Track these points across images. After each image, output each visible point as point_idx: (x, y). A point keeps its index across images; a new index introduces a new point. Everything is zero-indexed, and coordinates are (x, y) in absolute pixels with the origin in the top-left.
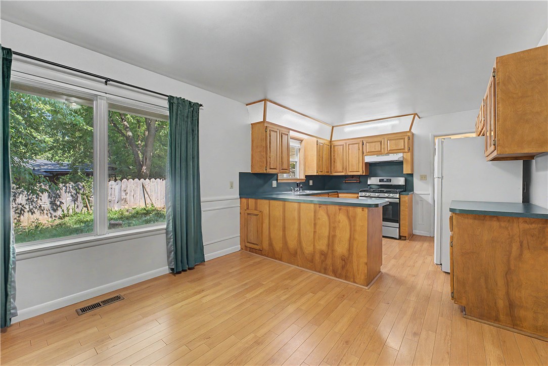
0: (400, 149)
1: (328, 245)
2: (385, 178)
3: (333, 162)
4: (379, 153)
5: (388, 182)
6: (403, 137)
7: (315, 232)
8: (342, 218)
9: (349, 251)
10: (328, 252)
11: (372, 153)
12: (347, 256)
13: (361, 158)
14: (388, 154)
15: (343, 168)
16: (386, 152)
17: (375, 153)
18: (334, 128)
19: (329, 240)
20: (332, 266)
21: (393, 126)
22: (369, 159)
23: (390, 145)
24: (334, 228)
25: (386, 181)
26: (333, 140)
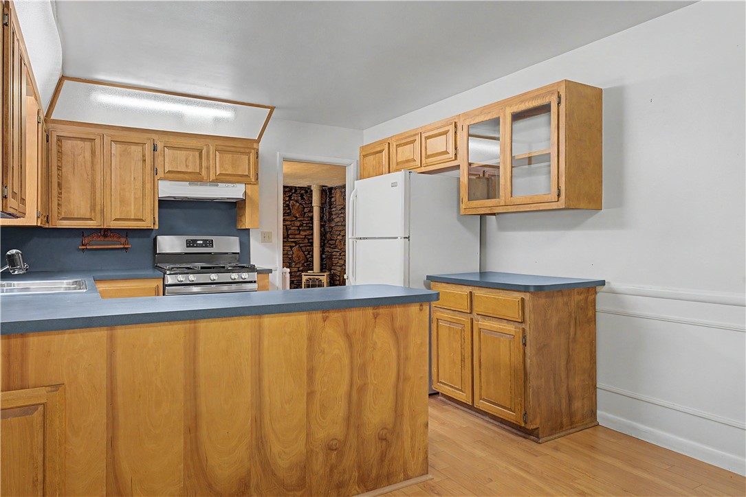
0: (242, 176)
1: (348, 419)
2: (200, 239)
3: (55, 185)
4: (195, 178)
5: (206, 246)
6: (247, 151)
7: (311, 394)
8: (381, 336)
9: (396, 411)
10: (347, 436)
11: (174, 175)
12: (390, 426)
13: (148, 186)
14: (216, 182)
15: (93, 208)
16: (212, 177)
17: (186, 176)
18: (66, 82)
19: (350, 403)
20: (359, 467)
21: (217, 120)
22: (168, 189)
23: (219, 164)
24: (363, 368)
25: (201, 246)
26: (53, 117)
